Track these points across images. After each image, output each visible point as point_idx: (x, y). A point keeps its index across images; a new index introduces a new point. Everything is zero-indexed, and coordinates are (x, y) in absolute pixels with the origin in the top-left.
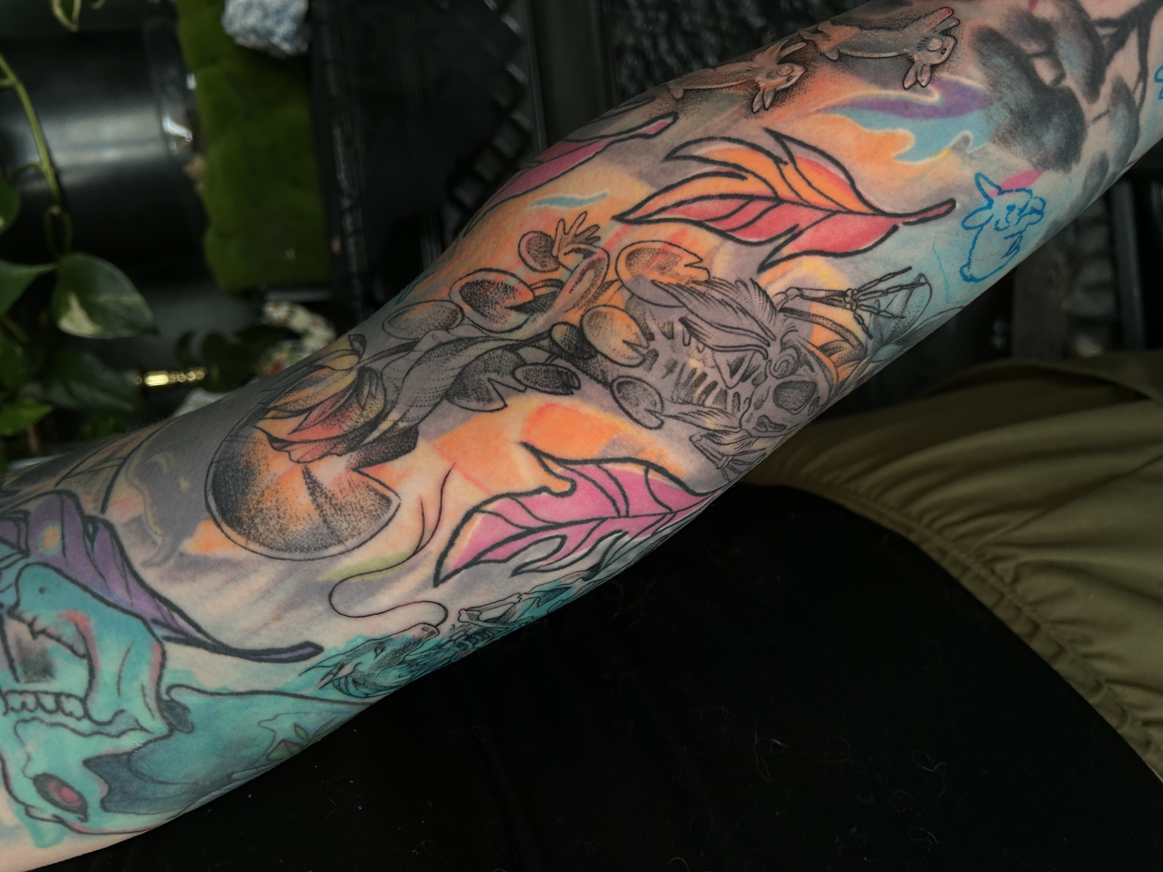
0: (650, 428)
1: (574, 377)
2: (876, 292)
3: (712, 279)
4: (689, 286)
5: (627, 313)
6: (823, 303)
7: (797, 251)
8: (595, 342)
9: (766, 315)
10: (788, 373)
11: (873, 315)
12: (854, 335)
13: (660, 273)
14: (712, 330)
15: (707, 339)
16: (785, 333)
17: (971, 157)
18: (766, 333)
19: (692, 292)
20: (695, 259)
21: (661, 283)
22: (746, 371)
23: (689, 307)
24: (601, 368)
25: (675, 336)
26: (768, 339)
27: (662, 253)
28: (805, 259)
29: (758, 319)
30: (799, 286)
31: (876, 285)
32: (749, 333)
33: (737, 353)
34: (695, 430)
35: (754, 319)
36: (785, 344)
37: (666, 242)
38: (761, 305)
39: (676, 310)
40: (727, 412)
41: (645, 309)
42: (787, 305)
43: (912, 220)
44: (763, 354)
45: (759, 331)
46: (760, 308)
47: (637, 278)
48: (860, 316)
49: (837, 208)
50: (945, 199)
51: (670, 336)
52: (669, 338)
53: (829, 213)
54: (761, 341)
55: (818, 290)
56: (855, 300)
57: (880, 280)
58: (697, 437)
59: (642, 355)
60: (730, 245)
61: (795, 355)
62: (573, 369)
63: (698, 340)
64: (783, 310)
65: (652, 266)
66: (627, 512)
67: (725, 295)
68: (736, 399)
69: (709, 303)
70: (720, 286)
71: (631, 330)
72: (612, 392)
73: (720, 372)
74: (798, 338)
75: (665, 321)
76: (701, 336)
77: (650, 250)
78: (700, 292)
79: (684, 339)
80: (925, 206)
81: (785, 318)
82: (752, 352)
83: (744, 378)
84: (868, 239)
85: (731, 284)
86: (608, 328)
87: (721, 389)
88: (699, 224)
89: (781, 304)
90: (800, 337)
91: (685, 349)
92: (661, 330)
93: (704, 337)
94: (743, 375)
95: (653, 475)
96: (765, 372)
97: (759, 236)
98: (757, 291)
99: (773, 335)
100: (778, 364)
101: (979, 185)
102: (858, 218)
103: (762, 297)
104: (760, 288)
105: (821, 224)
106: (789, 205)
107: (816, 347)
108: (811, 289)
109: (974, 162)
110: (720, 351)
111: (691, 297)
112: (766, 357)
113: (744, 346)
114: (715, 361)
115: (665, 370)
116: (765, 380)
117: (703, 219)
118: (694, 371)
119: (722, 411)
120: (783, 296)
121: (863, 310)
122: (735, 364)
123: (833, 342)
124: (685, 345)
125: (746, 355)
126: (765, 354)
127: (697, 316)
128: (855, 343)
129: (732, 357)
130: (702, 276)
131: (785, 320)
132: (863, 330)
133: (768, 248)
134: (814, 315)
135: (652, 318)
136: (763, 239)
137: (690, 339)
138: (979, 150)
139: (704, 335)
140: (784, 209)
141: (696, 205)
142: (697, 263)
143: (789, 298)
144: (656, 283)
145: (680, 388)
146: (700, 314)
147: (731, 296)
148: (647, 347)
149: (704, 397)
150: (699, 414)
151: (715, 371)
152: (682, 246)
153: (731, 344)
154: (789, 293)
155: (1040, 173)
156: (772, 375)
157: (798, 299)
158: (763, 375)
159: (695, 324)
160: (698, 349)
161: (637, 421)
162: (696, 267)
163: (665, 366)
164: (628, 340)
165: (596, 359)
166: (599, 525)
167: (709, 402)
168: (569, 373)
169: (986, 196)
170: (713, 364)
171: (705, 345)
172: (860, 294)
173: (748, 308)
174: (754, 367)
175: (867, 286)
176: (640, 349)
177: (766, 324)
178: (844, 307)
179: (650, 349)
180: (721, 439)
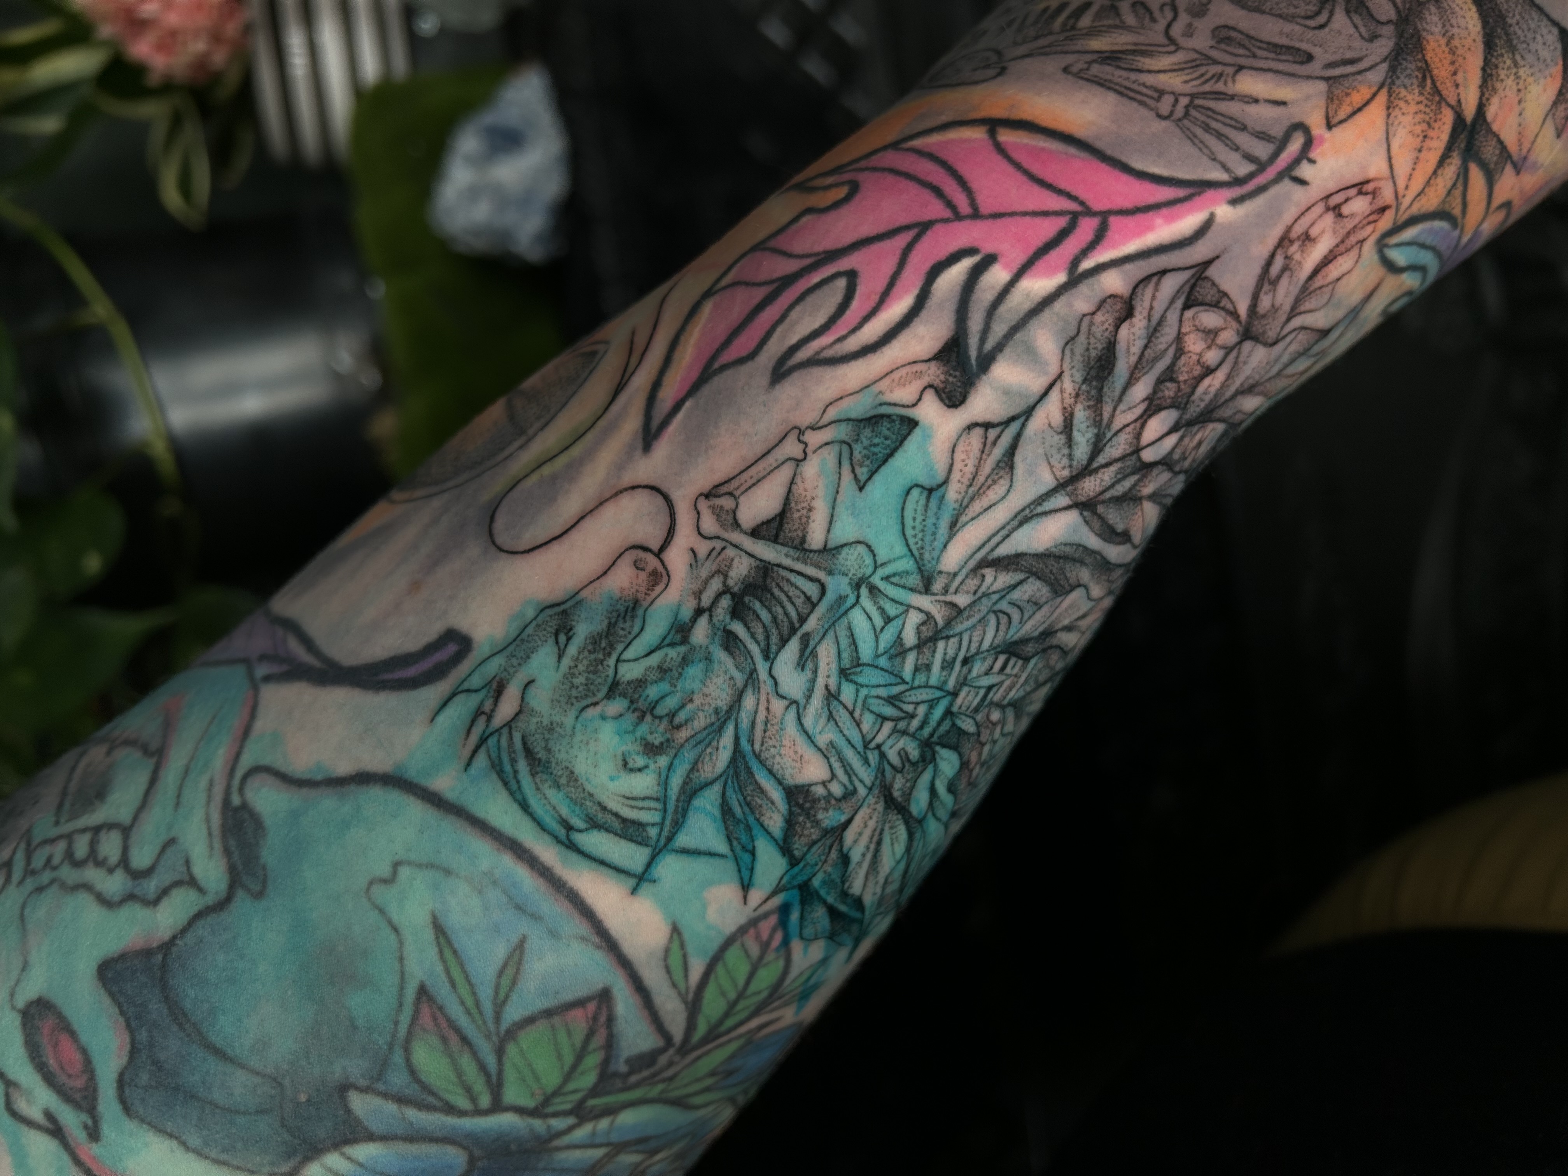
34: (1072, 58)
58: (1078, 67)
66: (974, 207)
166: (917, 238)
180: (1136, 63)
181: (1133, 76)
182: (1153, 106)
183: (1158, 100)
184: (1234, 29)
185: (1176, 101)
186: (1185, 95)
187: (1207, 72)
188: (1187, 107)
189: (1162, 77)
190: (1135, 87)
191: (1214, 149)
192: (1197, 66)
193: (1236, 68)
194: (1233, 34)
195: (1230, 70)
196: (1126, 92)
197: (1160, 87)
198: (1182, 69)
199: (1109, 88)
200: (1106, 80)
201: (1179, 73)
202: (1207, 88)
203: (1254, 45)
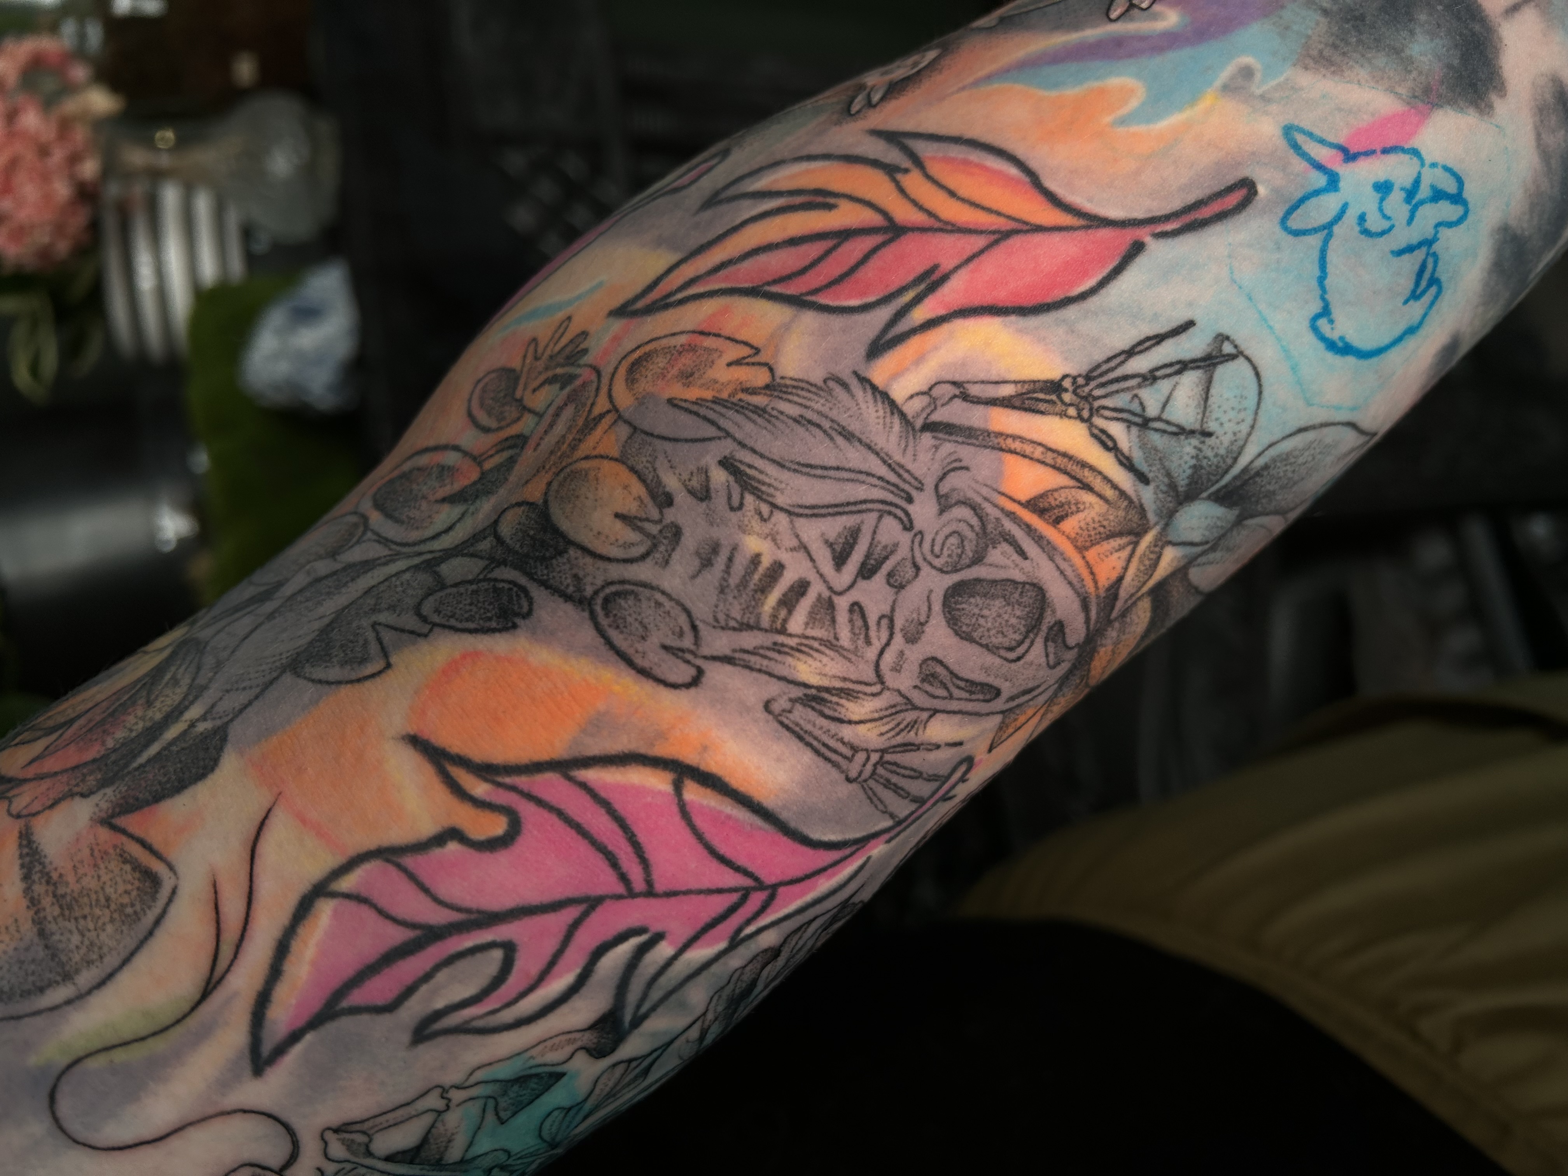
0: (674, 686)
1: (522, 595)
2: (1126, 378)
3: (778, 380)
4: (735, 400)
5: (624, 463)
6: (1014, 407)
7: (942, 312)
8: (564, 525)
9: (894, 438)
10: (965, 561)
11: (1134, 430)
12: (1100, 473)
13: (684, 385)
14: (785, 475)
15: (778, 494)
16: (940, 474)
17: (1265, 98)
18: (900, 476)
19: (741, 408)
20: (746, 351)
21: (686, 401)
22: (868, 556)
23: (737, 435)
24: (574, 571)
25: (713, 495)
26: (906, 487)
27: (687, 351)
28: (959, 325)
29: (878, 448)
30: (957, 378)
31: (1123, 362)
32: (862, 477)
33: (844, 518)
34: (774, 688)
35: (869, 447)
36: (946, 496)
37: (694, 332)
38: (881, 421)
39: (712, 445)
40: (842, 647)
41: (654, 450)
42: (936, 417)
43: (1169, 227)
44: (900, 519)
45: (883, 471)
46: (881, 427)
47: (642, 401)
48: (1103, 431)
49: (1012, 225)
50: (1230, 180)
51: (703, 494)
52: (702, 500)
53: (996, 236)
54: (892, 492)
55: (997, 383)
56: (1085, 398)
57: (1130, 353)
58: (782, 704)
59: (648, 535)
60: (809, 319)
61: (975, 521)
62: (523, 580)
63: (759, 495)
64: (930, 427)
65: (669, 376)
66: (649, 883)
67: (806, 407)
68: (856, 617)
69: (774, 425)
70: (794, 391)
71: (630, 493)
72: (593, 617)
73: (812, 560)
74: (974, 485)
75: (692, 467)
76: (764, 488)
77: (667, 350)
78: (756, 407)
79: (729, 497)
80: (1191, 198)
81: (938, 442)
82: (875, 515)
83: (867, 571)
84: (1085, 274)
85: (815, 386)
86: (590, 495)
87: (820, 595)
88: (754, 292)
89: (924, 415)
90: (977, 482)
91: (734, 517)
92: (686, 486)
93: (771, 490)
94: (863, 564)
95: (693, 793)
96: (913, 557)
97: (863, 294)
98: (869, 391)
99: (916, 479)
100: (939, 540)
101: (1296, 147)
102: (1056, 237)
103: (880, 404)
104: (874, 388)
105: (983, 257)
106: (917, 235)
107: (1019, 503)
108: (983, 382)
109: (1274, 108)
110: (806, 516)
111: (739, 418)
112: (908, 525)
113: (855, 503)
114: (797, 536)
115: (697, 562)
116: (917, 575)
117: (760, 284)
118: (756, 559)
119: (832, 645)
120: (925, 400)
121: (1106, 418)
122: (841, 541)
123: (1056, 490)
124: (732, 509)
125: (862, 522)
126: (905, 519)
127: (754, 451)
128: (1109, 493)
129: (834, 527)
130: (761, 377)
131: (937, 448)
132: (1121, 463)
133: (884, 314)
134: (1000, 434)
135: (668, 465)
136: (871, 299)
137: (742, 498)
138: (1279, 85)
139: (770, 485)
140: (908, 244)
141: (747, 264)
142: (749, 356)
143: (939, 403)
144: (676, 402)
145: (730, 599)
146: (758, 447)
147: (818, 406)
148: (660, 521)
149: (783, 613)
150: (779, 652)
151: (801, 555)
152: (723, 333)
153: (828, 499)
154: (935, 392)
155: (1424, 116)
156: (930, 564)
157: (958, 403)
158: (908, 564)
159: (750, 466)
160: (760, 514)
161: (644, 673)
162: (748, 364)
163: (698, 553)
164: (624, 511)
165: (566, 556)
166: (585, 915)
167: (797, 623)
168: (515, 589)
169: (1319, 167)
170: (794, 543)
171: (774, 506)
172: (1093, 384)
173: (854, 426)
174: (885, 547)
175: (1105, 367)
176: (647, 526)
177: (897, 457)
178: (1063, 415)
179: (665, 522)
180: (839, 708)
181: (833, 727)
182: (845, 767)
183: (850, 759)
184: (941, 663)
185: (868, 759)
186: (876, 751)
187: (903, 720)
188: (875, 765)
189: (862, 729)
190: (832, 743)
191: (887, 802)
192: (897, 713)
193: (931, 712)
194: (939, 669)
195: (925, 715)
196: (823, 750)
197: (856, 742)
198: (881, 718)
199: (808, 745)
200: (806, 732)
201: (878, 723)
202: (899, 739)
203: (954, 684)
